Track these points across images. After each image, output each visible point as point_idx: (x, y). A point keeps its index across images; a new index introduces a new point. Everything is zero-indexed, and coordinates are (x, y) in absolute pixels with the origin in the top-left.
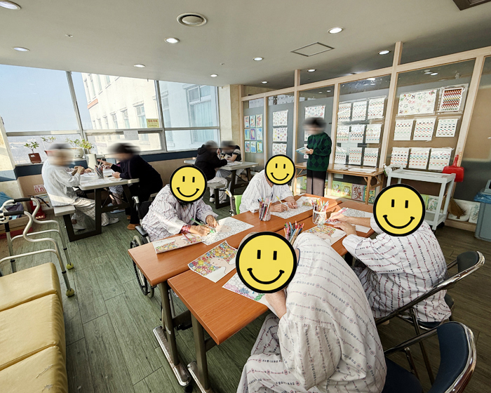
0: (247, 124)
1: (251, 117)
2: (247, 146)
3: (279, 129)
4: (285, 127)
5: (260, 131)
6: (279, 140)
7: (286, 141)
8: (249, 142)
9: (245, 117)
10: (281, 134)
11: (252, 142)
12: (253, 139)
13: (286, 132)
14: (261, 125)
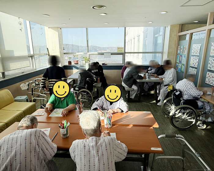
0: (179, 52)
1: (181, 47)
2: (177, 66)
3: (194, 57)
4: (198, 56)
5: (185, 57)
6: (193, 66)
7: (197, 67)
8: (178, 64)
9: (179, 47)
10: (195, 61)
11: (180, 65)
12: (180, 62)
13: (198, 60)
14: (185, 53)
